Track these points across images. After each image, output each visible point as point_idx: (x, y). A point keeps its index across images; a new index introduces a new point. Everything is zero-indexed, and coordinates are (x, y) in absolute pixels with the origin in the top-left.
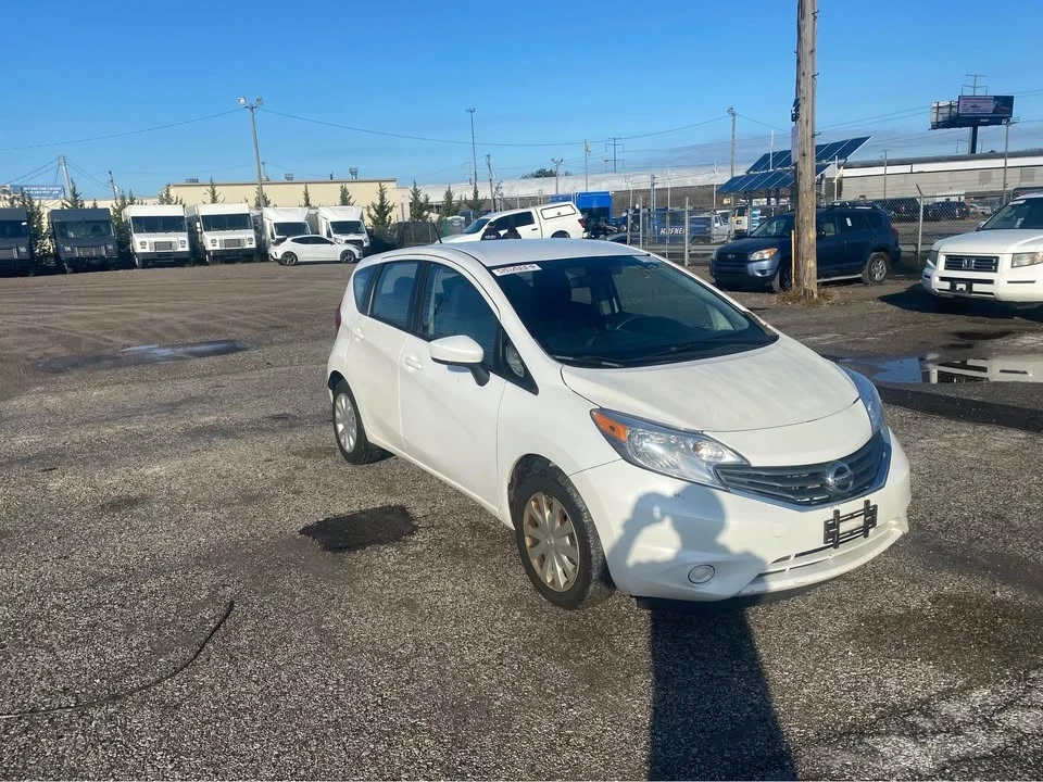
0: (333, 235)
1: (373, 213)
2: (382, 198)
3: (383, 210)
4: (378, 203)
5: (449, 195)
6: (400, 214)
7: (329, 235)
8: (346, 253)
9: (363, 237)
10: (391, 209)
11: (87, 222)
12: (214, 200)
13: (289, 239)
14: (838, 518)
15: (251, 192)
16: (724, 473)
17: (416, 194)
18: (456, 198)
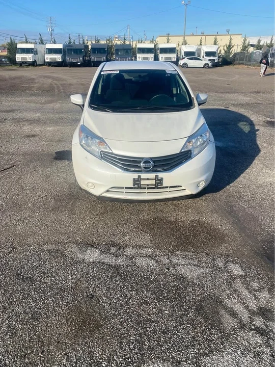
0: (205, 57)
1: (225, 48)
2: (230, 42)
3: (230, 47)
4: (228, 44)
5: (259, 41)
6: (236, 49)
7: (203, 57)
8: (206, 64)
9: (216, 58)
10: (233, 47)
11: (124, 49)
12: (168, 42)
13: (186, 58)
14: (140, 178)
15: (181, 39)
16: (103, 154)
17: (245, 40)
18: (262, 43)
